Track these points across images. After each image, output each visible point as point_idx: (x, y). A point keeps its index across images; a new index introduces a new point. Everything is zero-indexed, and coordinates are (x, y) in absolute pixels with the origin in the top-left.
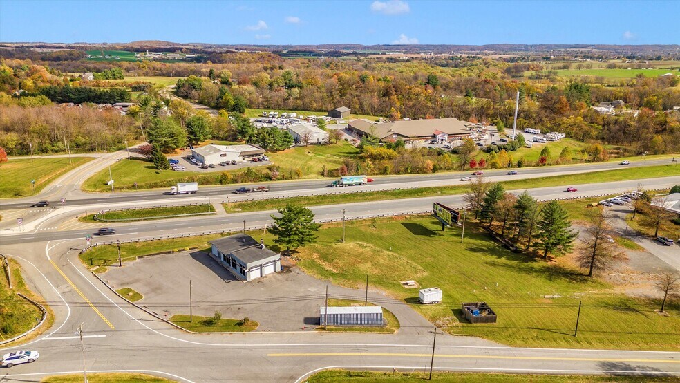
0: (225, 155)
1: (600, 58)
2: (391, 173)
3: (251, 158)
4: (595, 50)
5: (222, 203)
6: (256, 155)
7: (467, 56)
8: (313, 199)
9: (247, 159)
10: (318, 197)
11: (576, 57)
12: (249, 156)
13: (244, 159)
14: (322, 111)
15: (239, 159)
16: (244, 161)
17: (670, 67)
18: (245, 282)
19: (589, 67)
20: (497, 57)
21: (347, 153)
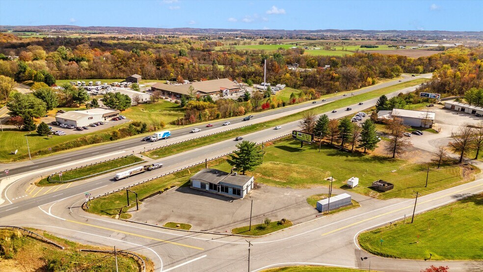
0: (92, 118)
1: (251, 38)
2: (221, 118)
3: (111, 118)
4: (242, 33)
5: (140, 153)
6: (114, 115)
7: (168, 36)
8: (198, 141)
9: (108, 120)
10: (201, 139)
11: (237, 37)
12: (110, 116)
13: (105, 119)
14: (117, 78)
15: (103, 120)
16: (106, 121)
17: (291, 43)
18: (242, 199)
19: (249, 43)
20: (190, 36)
21: (171, 108)
